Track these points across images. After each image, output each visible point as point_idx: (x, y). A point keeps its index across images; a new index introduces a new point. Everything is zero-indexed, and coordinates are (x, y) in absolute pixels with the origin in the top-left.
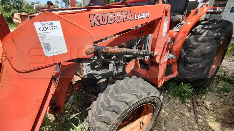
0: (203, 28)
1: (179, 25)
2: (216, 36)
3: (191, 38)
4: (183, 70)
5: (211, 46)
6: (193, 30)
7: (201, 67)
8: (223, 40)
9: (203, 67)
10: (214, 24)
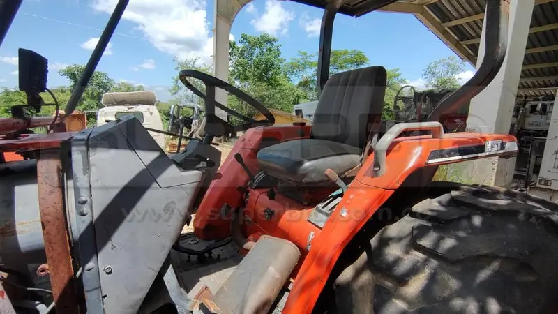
0: (413, 243)
1: (337, 197)
3: (362, 288)
6: (374, 241)
10: (472, 227)
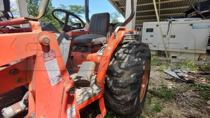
0: (124, 52)
1: (103, 48)
2: (138, 62)
3: (115, 64)
4: (113, 103)
5: (135, 74)
6: (116, 55)
7: (129, 100)
8: (145, 64)
9: (131, 99)
10: (134, 48)
